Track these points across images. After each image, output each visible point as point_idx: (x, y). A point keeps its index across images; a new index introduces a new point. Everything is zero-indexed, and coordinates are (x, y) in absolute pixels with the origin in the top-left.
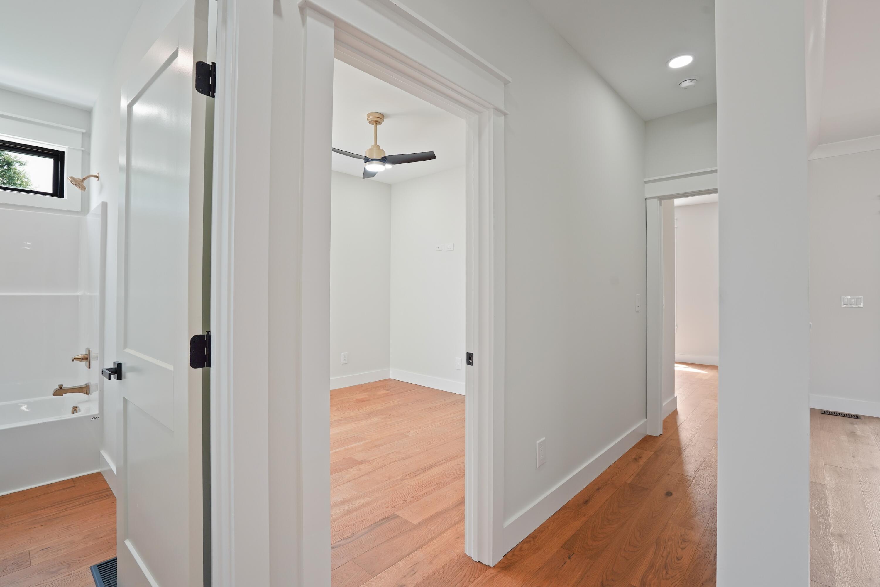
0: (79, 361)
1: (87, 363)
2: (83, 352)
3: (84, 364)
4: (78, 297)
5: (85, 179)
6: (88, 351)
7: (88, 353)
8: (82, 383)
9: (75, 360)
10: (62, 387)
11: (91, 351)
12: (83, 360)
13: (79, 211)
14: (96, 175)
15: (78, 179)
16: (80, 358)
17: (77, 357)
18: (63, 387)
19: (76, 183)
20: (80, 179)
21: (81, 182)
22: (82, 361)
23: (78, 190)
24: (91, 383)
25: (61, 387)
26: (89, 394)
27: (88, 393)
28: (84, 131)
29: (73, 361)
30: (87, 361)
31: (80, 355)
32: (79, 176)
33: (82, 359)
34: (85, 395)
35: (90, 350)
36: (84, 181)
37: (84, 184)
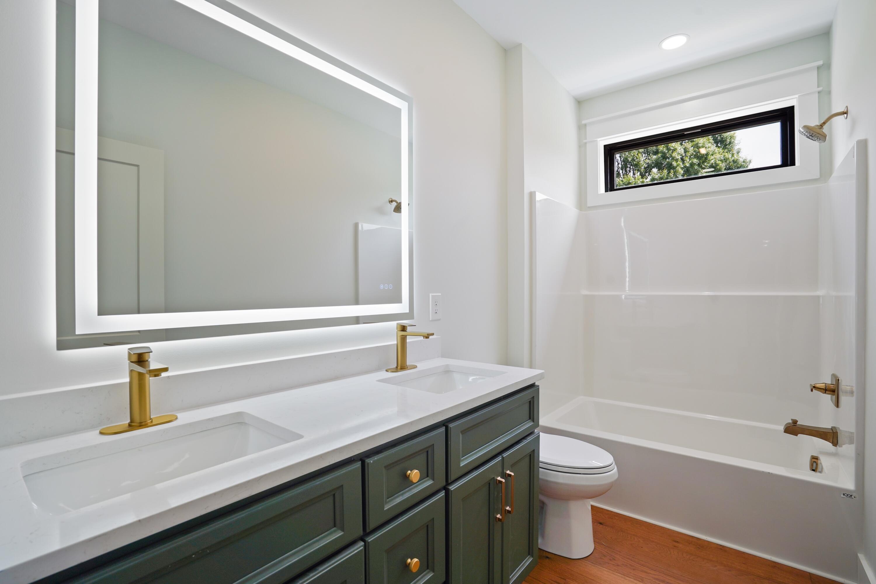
0: (822, 392)
1: (834, 397)
2: (827, 380)
3: (827, 398)
4: (818, 297)
5: (824, 123)
6: (836, 380)
7: (836, 383)
8: (826, 424)
9: (815, 390)
10: (796, 424)
11: (840, 381)
12: (827, 392)
13: (818, 178)
14: (843, 110)
15: (815, 126)
16: (824, 388)
17: (818, 386)
18: (798, 423)
19: (812, 132)
20: (818, 125)
21: (820, 129)
22: (825, 393)
23: (815, 144)
24: (840, 429)
25: (795, 422)
26: (838, 446)
27: (835, 443)
28: (821, 63)
29: (812, 390)
30: (834, 395)
31: (823, 383)
32: (814, 122)
33: (826, 390)
34: (831, 444)
35: (838, 380)
36: (824, 127)
37: (823, 131)
